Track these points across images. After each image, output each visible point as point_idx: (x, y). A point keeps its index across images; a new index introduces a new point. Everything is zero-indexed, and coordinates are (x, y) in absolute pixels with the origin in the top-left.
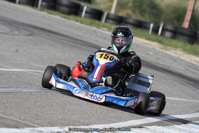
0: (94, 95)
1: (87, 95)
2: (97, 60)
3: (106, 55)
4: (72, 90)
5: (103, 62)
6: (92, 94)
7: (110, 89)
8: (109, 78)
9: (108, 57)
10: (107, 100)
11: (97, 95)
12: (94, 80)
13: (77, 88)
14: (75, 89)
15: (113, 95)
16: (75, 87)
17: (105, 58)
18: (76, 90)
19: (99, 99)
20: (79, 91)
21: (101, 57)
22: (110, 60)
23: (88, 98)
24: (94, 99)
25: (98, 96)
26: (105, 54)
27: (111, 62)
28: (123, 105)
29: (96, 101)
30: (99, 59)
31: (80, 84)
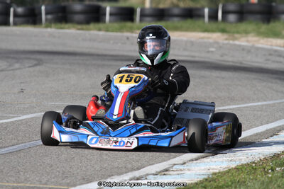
0: (119, 139)
1: (108, 142)
2: (116, 87)
3: (128, 76)
4: (85, 141)
5: (124, 87)
6: (115, 139)
7: (142, 125)
8: (139, 109)
9: (132, 78)
10: (140, 144)
11: (123, 139)
12: (115, 117)
13: (92, 135)
14: (89, 137)
15: (148, 134)
16: (88, 135)
17: (127, 81)
18: (92, 139)
19: (129, 144)
20: (95, 140)
21: (121, 81)
22: (135, 82)
23: (112, 147)
24: (119, 146)
25: (126, 140)
26: (126, 75)
27: (137, 84)
28: (166, 145)
29: (124, 148)
30: (118, 85)
31: (96, 129)
